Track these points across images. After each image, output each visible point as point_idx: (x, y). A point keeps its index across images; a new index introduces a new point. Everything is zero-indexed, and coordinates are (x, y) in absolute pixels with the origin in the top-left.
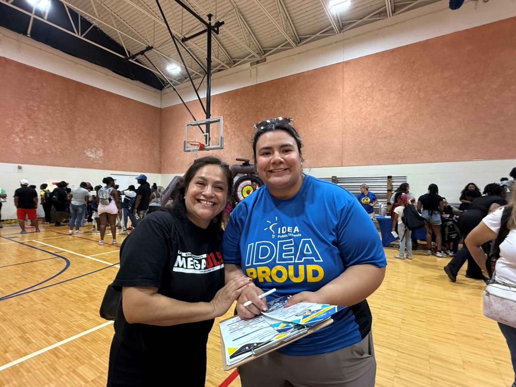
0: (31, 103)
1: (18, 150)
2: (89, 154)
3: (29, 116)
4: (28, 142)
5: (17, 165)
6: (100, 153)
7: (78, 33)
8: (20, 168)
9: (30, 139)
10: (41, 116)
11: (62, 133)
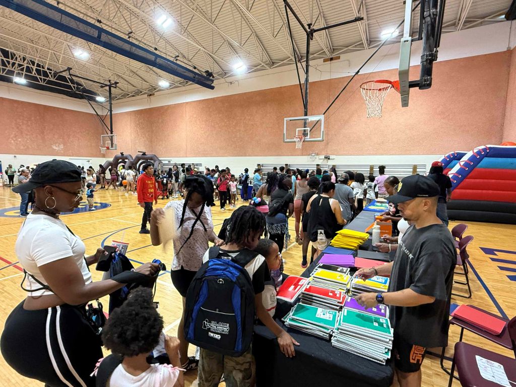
0: (18, 121)
1: (14, 148)
2: (54, 147)
3: (18, 128)
4: (18, 142)
5: (13, 155)
6: (62, 146)
7: (42, 81)
8: (15, 157)
9: (19, 141)
10: (24, 127)
11: (37, 136)
